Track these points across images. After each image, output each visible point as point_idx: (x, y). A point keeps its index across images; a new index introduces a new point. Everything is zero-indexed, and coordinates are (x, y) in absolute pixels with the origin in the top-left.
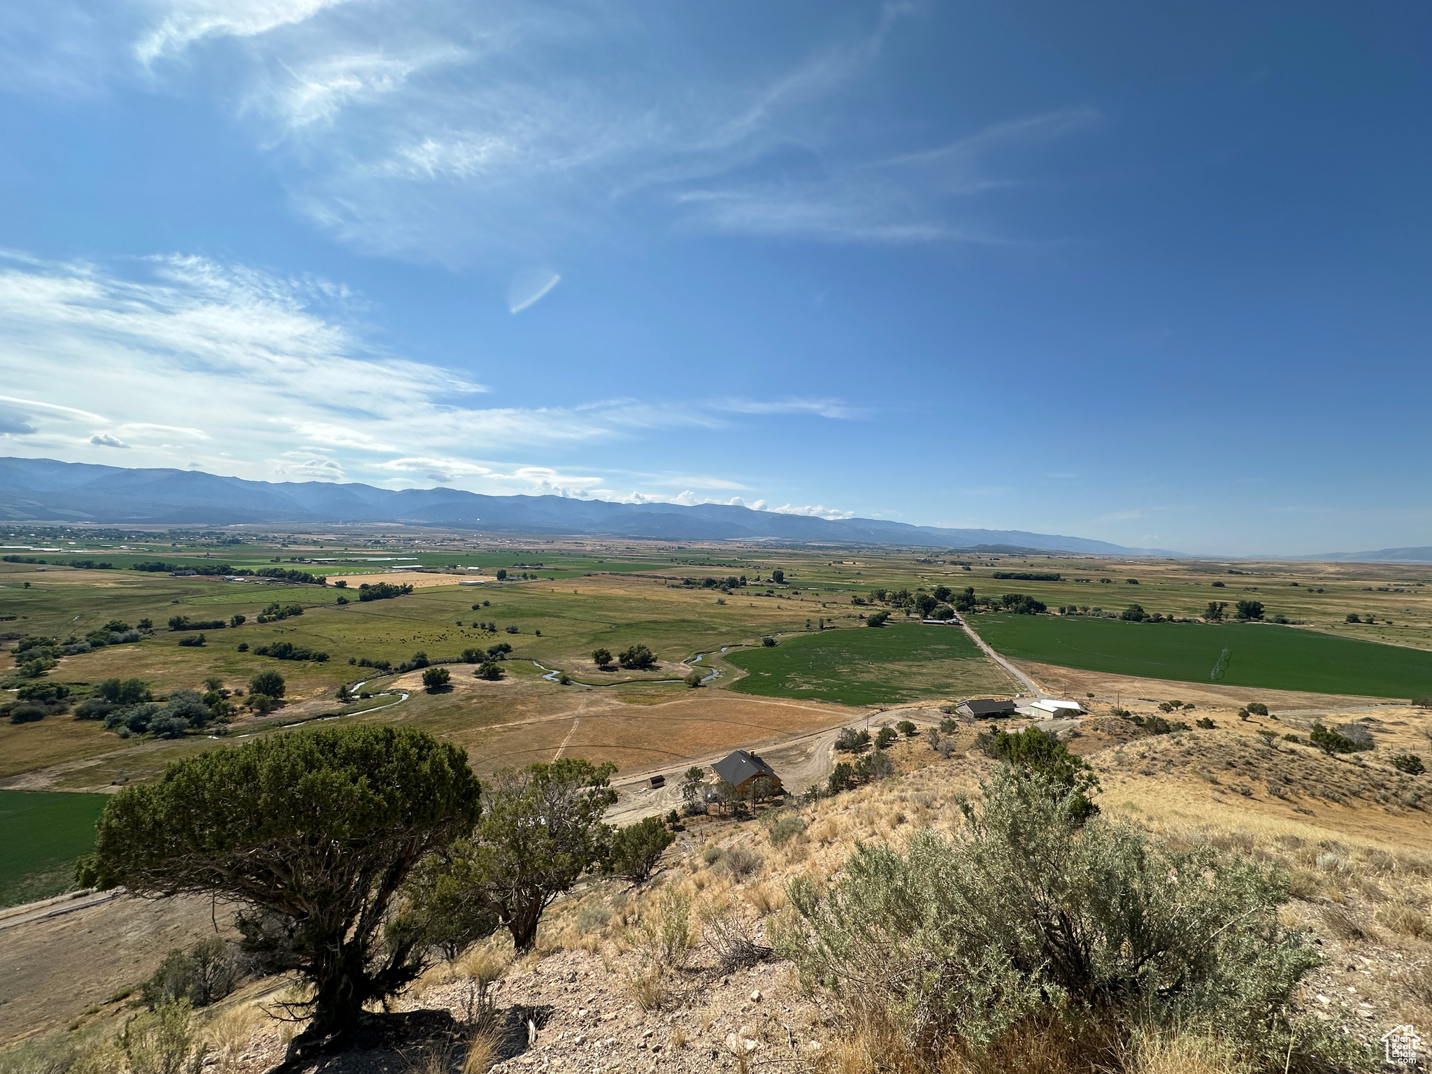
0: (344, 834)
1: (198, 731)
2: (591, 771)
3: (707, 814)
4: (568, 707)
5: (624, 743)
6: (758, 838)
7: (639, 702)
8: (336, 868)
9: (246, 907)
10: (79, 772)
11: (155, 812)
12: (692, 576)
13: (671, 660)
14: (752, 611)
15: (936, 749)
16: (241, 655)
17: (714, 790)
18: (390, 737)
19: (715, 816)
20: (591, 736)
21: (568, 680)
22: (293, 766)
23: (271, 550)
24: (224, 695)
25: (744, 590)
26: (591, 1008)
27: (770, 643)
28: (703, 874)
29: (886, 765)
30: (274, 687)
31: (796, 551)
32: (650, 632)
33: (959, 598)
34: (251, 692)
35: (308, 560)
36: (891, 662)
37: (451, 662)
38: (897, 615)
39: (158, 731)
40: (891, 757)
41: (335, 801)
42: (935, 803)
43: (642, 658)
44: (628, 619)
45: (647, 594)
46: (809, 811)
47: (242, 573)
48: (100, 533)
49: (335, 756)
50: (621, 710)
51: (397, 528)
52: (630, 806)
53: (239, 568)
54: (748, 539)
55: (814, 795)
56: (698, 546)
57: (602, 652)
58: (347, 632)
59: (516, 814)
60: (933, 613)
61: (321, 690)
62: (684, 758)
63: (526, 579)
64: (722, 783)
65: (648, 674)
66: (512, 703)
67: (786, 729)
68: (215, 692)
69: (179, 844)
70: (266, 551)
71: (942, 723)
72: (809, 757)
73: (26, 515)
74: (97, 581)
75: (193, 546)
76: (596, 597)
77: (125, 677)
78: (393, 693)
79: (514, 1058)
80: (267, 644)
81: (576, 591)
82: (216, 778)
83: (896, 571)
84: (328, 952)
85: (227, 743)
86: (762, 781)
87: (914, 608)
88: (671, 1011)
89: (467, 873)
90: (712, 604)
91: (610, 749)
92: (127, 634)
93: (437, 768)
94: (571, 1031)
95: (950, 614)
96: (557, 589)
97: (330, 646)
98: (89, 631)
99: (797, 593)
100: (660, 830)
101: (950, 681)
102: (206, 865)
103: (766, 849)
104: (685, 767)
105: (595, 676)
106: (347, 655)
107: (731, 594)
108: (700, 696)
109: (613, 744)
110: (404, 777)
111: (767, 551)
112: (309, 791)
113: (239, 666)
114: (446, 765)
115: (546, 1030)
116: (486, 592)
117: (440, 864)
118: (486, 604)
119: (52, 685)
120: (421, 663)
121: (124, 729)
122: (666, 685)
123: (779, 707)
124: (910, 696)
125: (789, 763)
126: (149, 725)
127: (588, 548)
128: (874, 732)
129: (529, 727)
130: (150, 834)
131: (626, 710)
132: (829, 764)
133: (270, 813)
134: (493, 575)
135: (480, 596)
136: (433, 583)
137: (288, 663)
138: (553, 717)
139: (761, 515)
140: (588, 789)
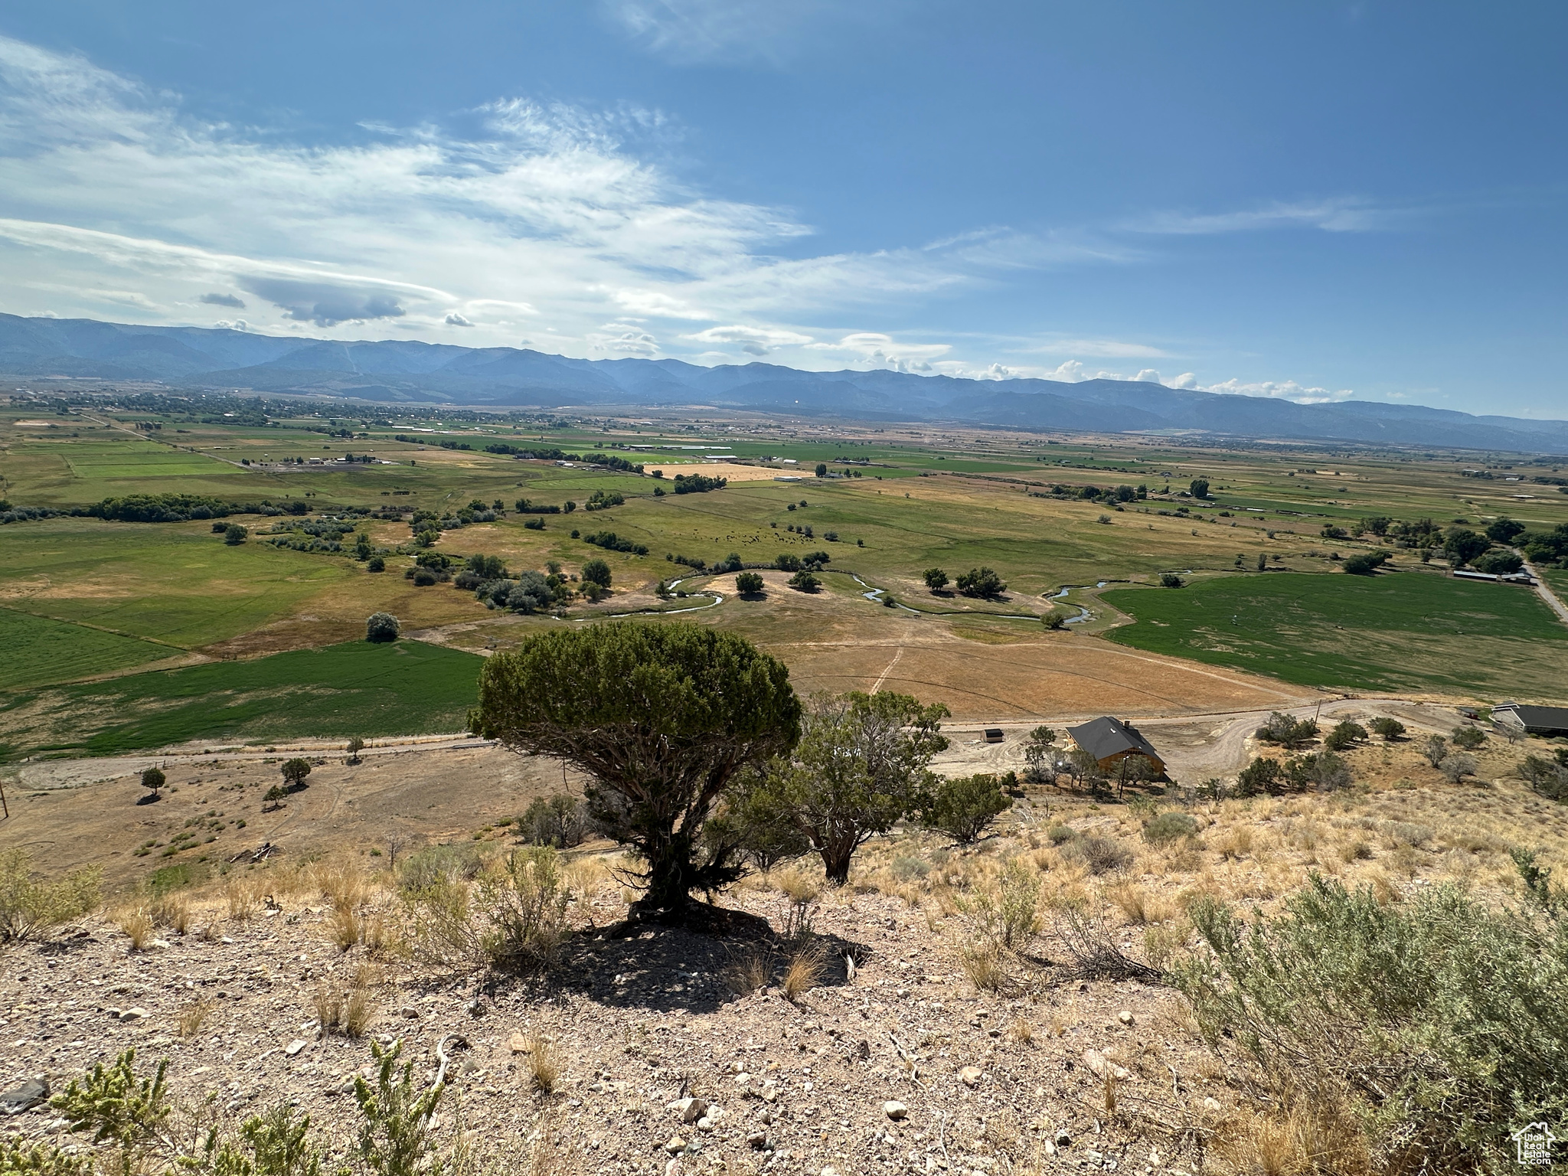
0: (672, 731)
1: (544, 610)
2: (918, 710)
3: (1055, 785)
4: (890, 633)
5: (955, 685)
6: (1124, 828)
7: (978, 639)
8: (664, 761)
9: (591, 778)
10: (463, 633)
11: (519, 679)
12: (1065, 481)
13: (1025, 591)
14: (1151, 536)
15: (1436, 766)
16: (573, 542)
17: (1068, 759)
18: (711, 640)
19: (1066, 790)
20: (917, 670)
21: (892, 601)
22: (626, 656)
23: (594, 434)
24: (562, 578)
25: (1142, 505)
26: (913, 962)
27: (1175, 583)
28: (1049, 853)
29: (1340, 773)
30: (602, 576)
31: (1233, 453)
32: (1000, 553)
33: (1540, 540)
34: (584, 579)
35: (627, 446)
36: (1378, 629)
37: (765, 568)
38: (1406, 560)
39: (515, 606)
40: (1350, 763)
41: (664, 697)
42: (1427, 843)
43: (986, 585)
44: (972, 534)
45: (1000, 504)
46: (1205, 810)
47: (570, 458)
48: (458, 415)
49: (662, 651)
50: (955, 645)
51: (712, 411)
52: (958, 757)
53: (568, 453)
54: (1158, 432)
55: (1213, 792)
56: (1080, 440)
57: (936, 573)
58: (664, 526)
59: (832, 741)
60: (1479, 560)
61: (643, 583)
62: (1031, 713)
63: (849, 476)
64: (1080, 752)
65: (993, 605)
66: (828, 621)
67: (1181, 699)
68: (555, 575)
69: (538, 712)
70: (590, 435)
71: (1457, 731)
72: (1211, 741)
73: (407, 397)
74: (461, 461)
75: (530, 428)
76: (933, 504)
77: (488, 554)
78: (708, 594)
79: (833, 988)
80: (594, 532)
81: (908, 495)
82: (563, 657)
83: (1419, 490)
84: (660, 837)
85: (566, 623)
86: (1137, 761)
87: (1441, 549)
88: (1012, 997)
89: (781, 791)
90: (1091, 523)
91: (938, 688)
92: (485, 513)
93: (758, 679)
94: (892, 980)
95: (1514, 565)
96: (885, 491)
97: (649, 539)
98: (458, 508)
99: (1226, 515)
100: (993, 792)
101: (1488, 670)
102: (560, 735)
103: (1136, 843)
104: (1031, 725)
105: (925, 601)
106: (665, 550)
107: (1121, 510)
108: (1060, 641)
109: (942, 683)
110: (727, 684)
111: (1187, 451)
112: (640, 682)
113: (573, 553)
114: (768, 678)
115: (864, 970)
116: (803, 490)
117: (755, 777)
118: (803, 504)
119: (438, 555)
120: (734, 566)
121: (490, 601)
122: (1016, 622)
123: (1175, 670)
124: (1403, 683)
125: (1180, 744)
126: (508, 600)
127: (927, 440)
128: (1327, 725)
129: (846, 650)
130: (517, 698)
131: (960, 645)
132: (1243, 756)
133: (608, 698)
134: (812, 470)
135: (797, 494)
136: (746, 477)
137: (613, 553)
138: (873, 642)
139: (1184, 395)
140: (914, 729)
